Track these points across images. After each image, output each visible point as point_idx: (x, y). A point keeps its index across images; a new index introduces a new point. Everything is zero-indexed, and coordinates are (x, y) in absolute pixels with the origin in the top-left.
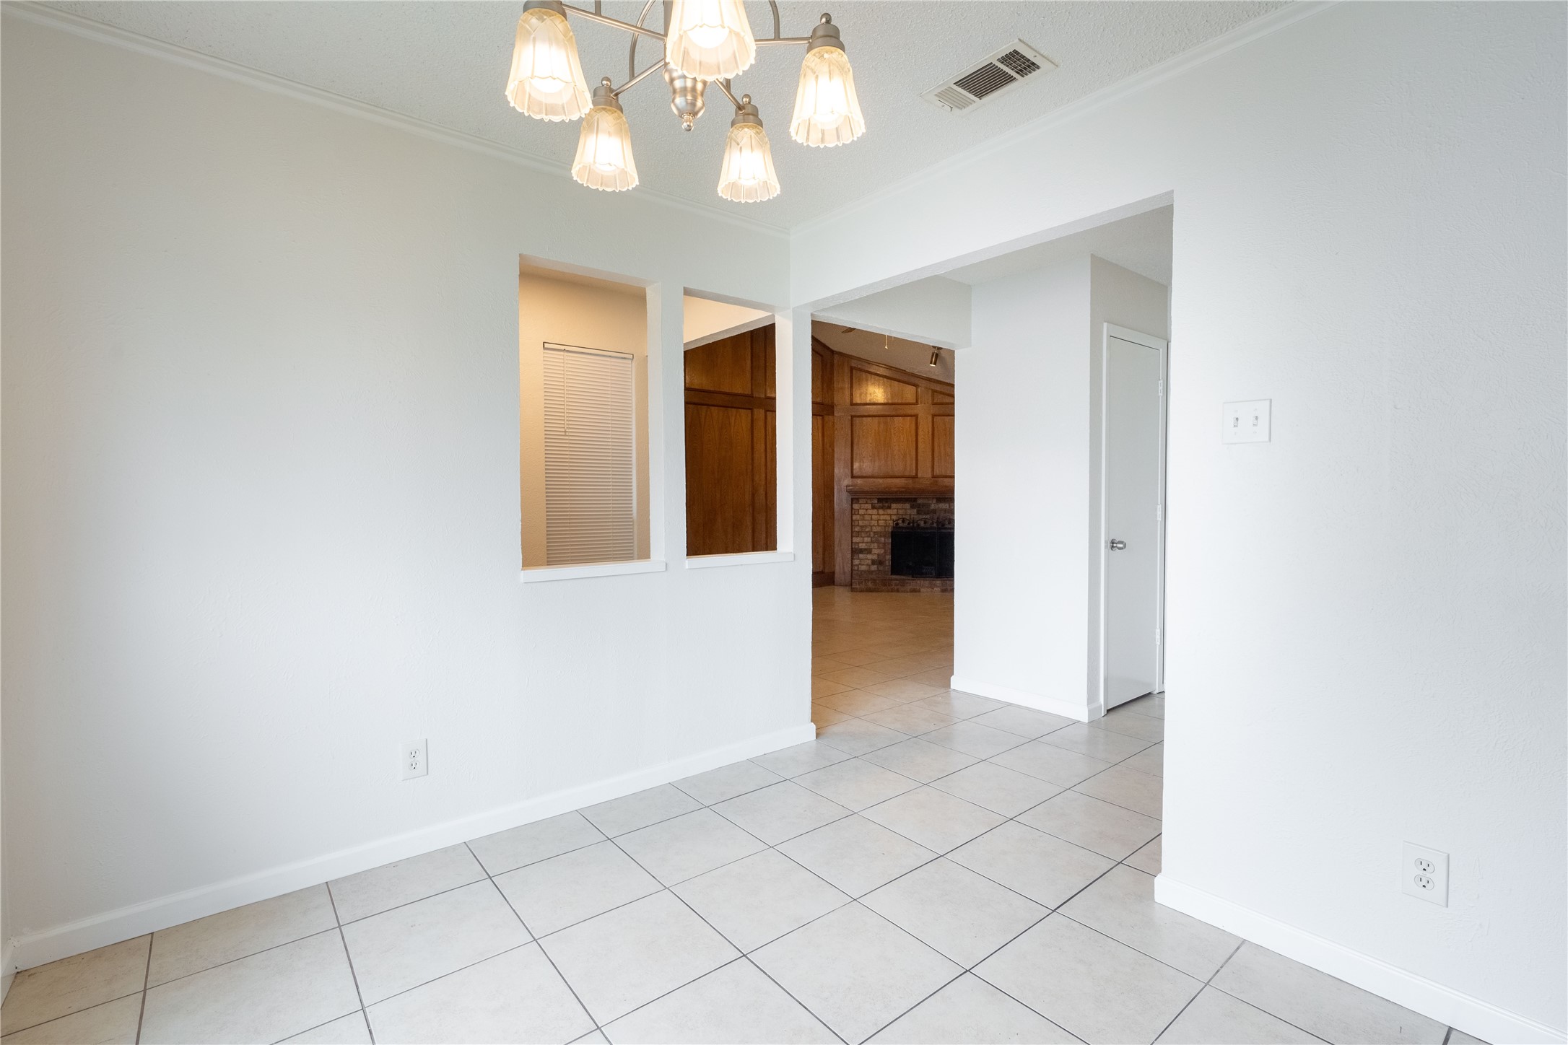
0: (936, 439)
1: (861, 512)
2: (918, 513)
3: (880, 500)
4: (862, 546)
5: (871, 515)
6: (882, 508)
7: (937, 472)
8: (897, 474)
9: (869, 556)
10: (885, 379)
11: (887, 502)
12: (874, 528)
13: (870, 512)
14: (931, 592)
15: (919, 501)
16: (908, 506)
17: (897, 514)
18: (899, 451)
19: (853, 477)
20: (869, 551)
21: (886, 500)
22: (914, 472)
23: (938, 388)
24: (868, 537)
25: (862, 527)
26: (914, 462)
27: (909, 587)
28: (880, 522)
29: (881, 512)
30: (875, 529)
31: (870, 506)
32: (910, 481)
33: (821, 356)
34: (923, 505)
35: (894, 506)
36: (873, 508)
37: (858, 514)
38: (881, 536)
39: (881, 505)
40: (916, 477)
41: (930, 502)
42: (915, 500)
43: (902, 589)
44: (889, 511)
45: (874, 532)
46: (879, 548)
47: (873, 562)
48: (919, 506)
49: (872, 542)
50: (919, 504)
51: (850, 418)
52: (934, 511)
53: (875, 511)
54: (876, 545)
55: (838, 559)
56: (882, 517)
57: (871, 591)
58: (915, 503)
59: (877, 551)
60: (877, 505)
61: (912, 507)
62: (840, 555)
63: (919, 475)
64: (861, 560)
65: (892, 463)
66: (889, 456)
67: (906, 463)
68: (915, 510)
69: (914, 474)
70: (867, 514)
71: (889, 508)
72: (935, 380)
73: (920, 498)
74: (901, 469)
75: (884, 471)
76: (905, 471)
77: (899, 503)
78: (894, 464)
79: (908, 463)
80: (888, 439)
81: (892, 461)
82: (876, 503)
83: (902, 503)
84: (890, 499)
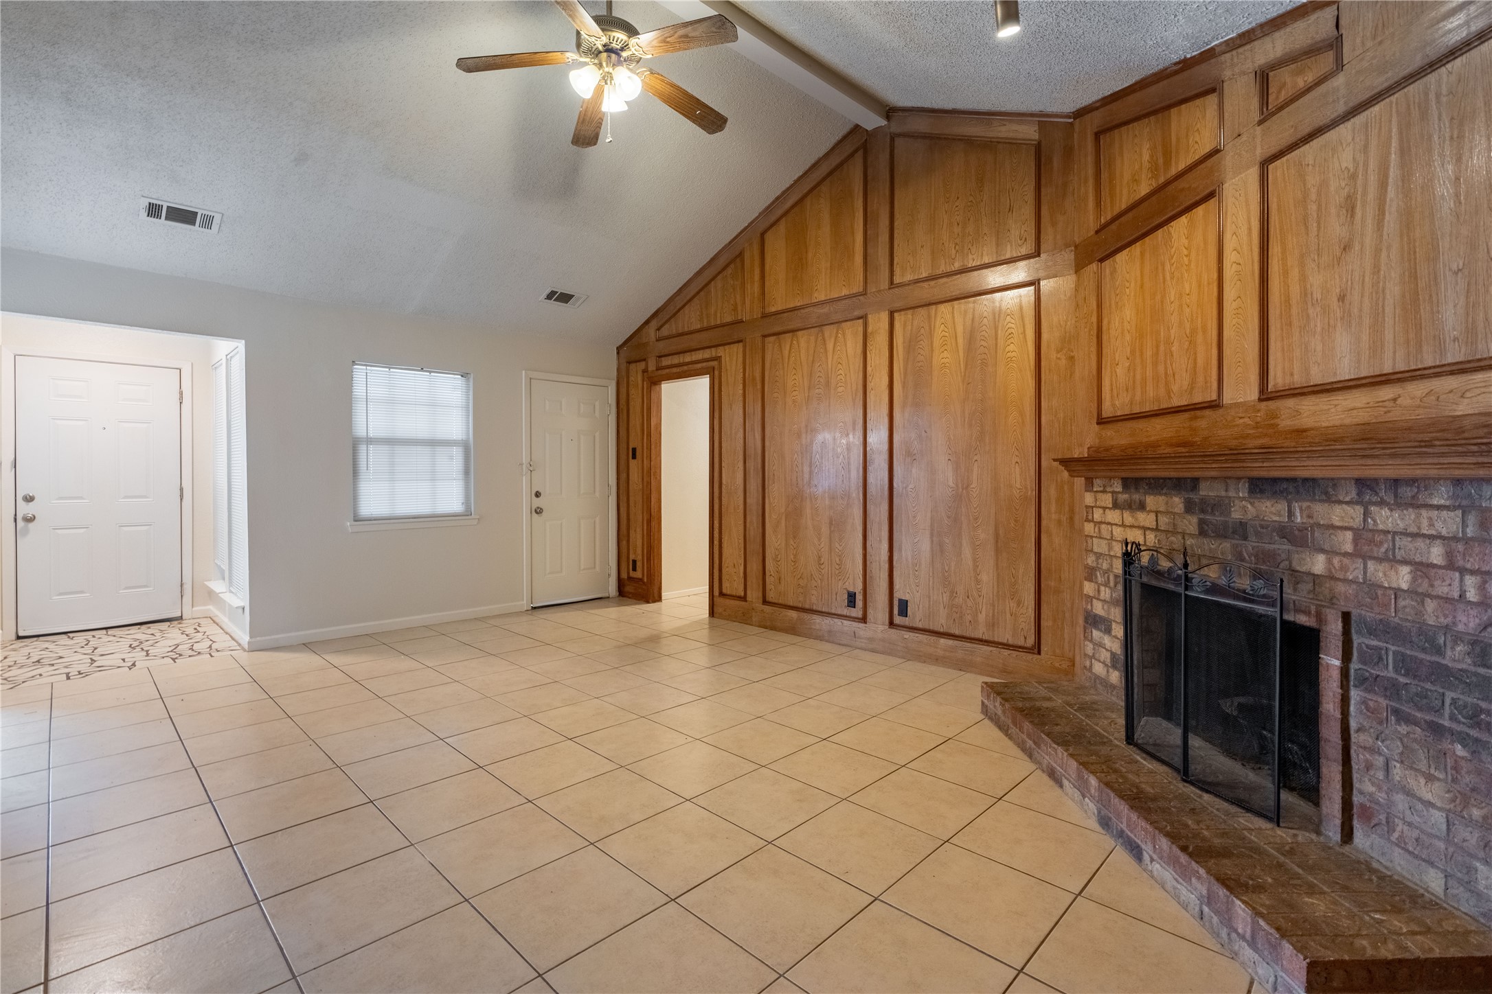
2: (1201, 530)
3: (1127, 483)
4: (1098, 608)
5: (1112, 525)
6: (1130, 507)
7: (1277, 379)
8: (1177, 402)
9: (1108, 642)
11: (1137, 490)
13: (1109, 516)
15: (1206, 491)
16: (1178, 503)
17: (1157, 529)
18: (1181, 324)
19: (1101, 421)
20: (1106, 625)
21: (1136, 483)
22: (1215, 386)
24: (1106, 585)
25: (1098, 556)
26: (1215, 352)
29: (1127, 517)
31: (1107, 500)
32: (1204, 421)
33: (1036, 143)
34: (1220, 506)
35: (1150, 501)
36: (1116, 505)
37: (1094, 521)
39: (1126, 496)
40: (1215, 405)
41: (1232, 494)
42: (1194, 483)
44: (1141, 518)
47: (1115, 661)
48: (1205, 507)
49: (1111, 601)
50: (1203, 501)
52: (1241, 530)
53: (1119, 516)
56: (1128, 535)
58: (1192, 496)
59: (1118, 631)
60: (1123, 497)
61: (1189, 508)
63: (1227, 398)
64: (1094, 643)
65: (1166, 368)
66: (1162, 348)
67: (1195, 360)
68: (1194, 520)
69: (1214, 397)
70: (1104, 523)
71: (1142, 507)
72: (1262, 26)
73: (1206, 479)
74: (1186, 383)
75: (1152, 395)
76: (1192, 388)
77: (1161, 494)
78: (1170, 372)
79: (1200, 362)
80: (1158, 297)
81: (1165, 364)
82: (1119, 492)
83: (1165, 494)
84: (1142, 479)
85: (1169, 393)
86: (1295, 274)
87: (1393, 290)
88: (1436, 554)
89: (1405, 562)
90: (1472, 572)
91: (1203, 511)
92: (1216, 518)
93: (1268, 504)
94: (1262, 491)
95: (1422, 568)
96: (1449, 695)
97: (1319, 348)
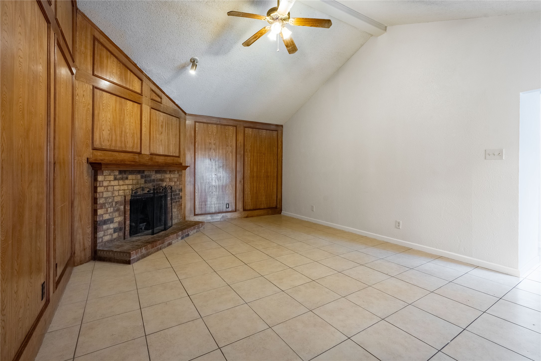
0: (152, 126)
1: (105, 184)
2: (145, 182)
3: (121, 172)
4: (106, 217)
5: (114, 186)
6: (122, 179)
7: (152, 152)
8: (128, 150)
9: (112, 226)
10: (121, 64)
11: (125, 174)
12: (115, 198)
13: (113, 183)
14: (177, 241)
15: (146, 173)
16: (139, 176)
17: (132, 184)
18: (130, 129)
19: (94, 149)
20: (111, 221)
21: (125, 172)
22: (139, 149)
23: (154, 88)
24: (110, 207)
25: (106, 198)
26: (139, 141)
28: (120, 192)
29: (121, 182)
30: (116, 199)
31: (112, 178)
32: (137, 157)
34: (149, 176)
35: (130, 177)
36: (115, 179)
37: (103, 186)
38: (121, 205)
39: (120, 176)
40: (140, 153)
41: (152, 173)
42: (143, 172)
44: (127, 182)
45: (116, 202)
46: (120, 216)
47: (115, 230)
48: (146, 177)
49: (115, 211)
50: (146, 175)
51: (91, 88)
52: (154, 181)
53: (116, 183)
54: (117, 214)
55: (78, 236)
56: (122, 188)
58: (144, 175)
59: (118, 219)
60: (118, 177)
61: (142, 177)
62: (80, 231)
63: (143, 152)
64: (104, 231)
65: (125, 139)
66: (123, 133)
67: (134, 140)
68: (143, 180)
69: (139, 151)
70: (110, 186)
71: (127, 178)
73: (146, 170)
74: (131, 146)
75: (119, 145)
76: (133, 148)
77: (133, 175)
78: (126, 140)
79: (136, 142)
80: (122, 118)
81: (125, 138)
82: (117, 175)
83: (135, 174)
84: (127, 171)
85: (126, 146)
86: (155, 132)
87: (167, 143)
88: (176, 180)
89: (173, 181)
90: (179, 181)
91: (145, 178)
92: (149, 179)
93: (158, 175)
94: (157, 173)
95: (175, 182)
96: (177, 197)
97: (158, 148)
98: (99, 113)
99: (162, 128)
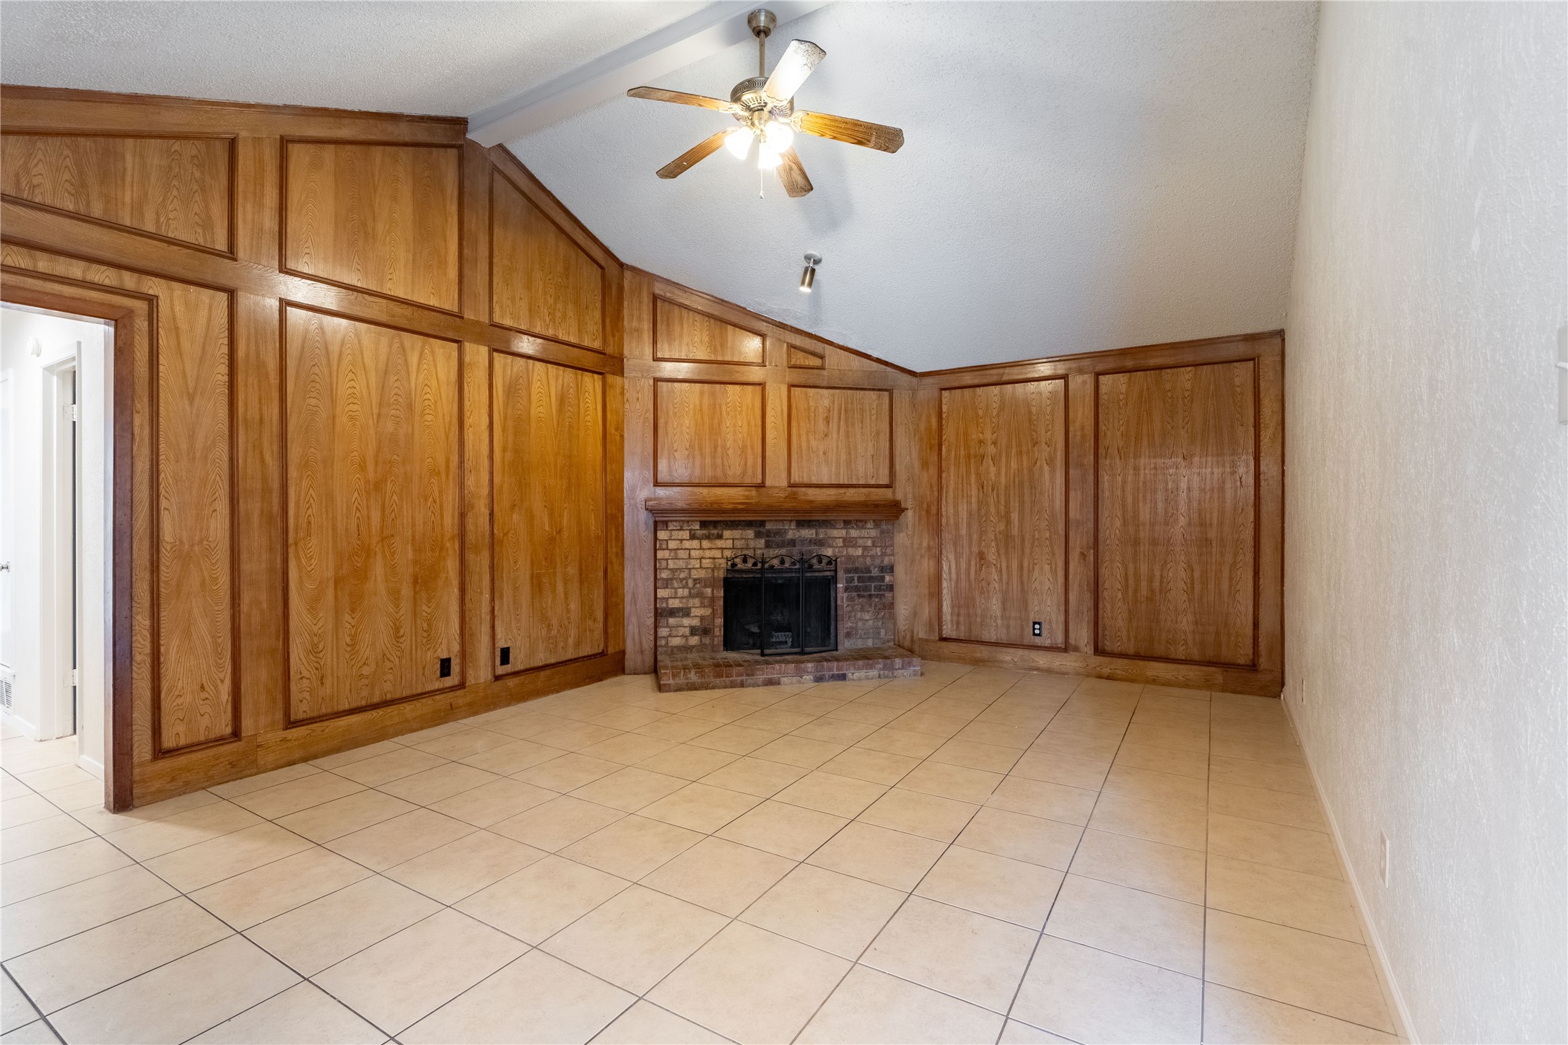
0: (794, 424)
1: (672, 545)
2: (768, 546)
3: (704, 524)
4: (674, 603)
5: (690, 550)
6: (708, 537)
7: (796, 478)
8: (730, 480)
9: (686, 621)
10: (712, 321)
11: (715, 527)
12: (694, 572)
13: (687, 544)
15: (769, 526)
16: (750, 533)
17: (733, 548)
18: (735, 441)
19: (656, 484)
20: (686, 612)
21: (715, 524)
22: (760, 476)
23: (798, 340)
24: (683, 588)
25: (674, 571)
26: (759, 460)
27: (761, 677)
28: (703, 561)
29: (706, 544)
30: (695, 574)
31: (686, 535)
32: (754, 492)
33: (602, 268)
34: (778, 533)
35: (727, 533)
36: (693, 537)
37: (667, 549)
38: (705, 586)
39: (705, 532)
40: (761, 486)
41: (786, 527)
42: (762, 523)
43: (750, 681)
44: (719, 543)
45: (695, 580)
46: (703, 606)
47: (694, 631)
48: (768, 534)
49: (691, 596)
50: (769, 531)
51: (651, 382)
52: (793, 543)
53: (695, 543)
54: (697, 601)
55: (630, 627)
56: (708, 554)
57: (696, 689)
58: (762, 529)
59: (699, 612)
60: (699, 533)
61: (758, 535)
62: (634, 620)
63: (768, 483)
64: (671, 627)
65: (723, 462)
66: (719, 449)
67: (746, 461)
68: (763, 541)
69: (759, 481)
70: (682, 549)
71: (720, 537)
72: (792, 327)
73: (771, 521)
74: (739, 473)
75: (710, 474)
76: (744, 475)
77: (736, 529)
78: (726, 463)
79: (750, 462)
80: (716, 421)
81: (722, 459)
82: (697, 530)
83: (741, 529)
84: (720, 521)
85: (725, 475)
86: (804, 437)
87: (843, 457)
88: (869, 543)
89: (860, 547)
90: (879, 547)
91: (768, 536)
92: (778, 539)
93: (807, 531)
94: (803, 526)
95: (865, 548)
96: (873, 585)
97: (815, 469)
98: (666, 423)
99: (828, 424)
